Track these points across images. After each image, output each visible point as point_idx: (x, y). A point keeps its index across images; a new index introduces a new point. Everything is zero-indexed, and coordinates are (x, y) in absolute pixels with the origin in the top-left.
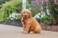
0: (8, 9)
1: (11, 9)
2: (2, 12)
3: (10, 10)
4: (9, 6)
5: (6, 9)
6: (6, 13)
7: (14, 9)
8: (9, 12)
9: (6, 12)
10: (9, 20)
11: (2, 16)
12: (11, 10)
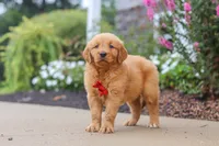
0: (34, 47)
1: (47, 46)
2: (11, 60)
3: (40, 49)
4: (39, 37)
5: (25, 49)
6: (27, 61)
7: (55, 44)
8: (39, 57)
9: (29, 57)
10: (41, 88)
11: (12, 75)
12: (46, 51)
